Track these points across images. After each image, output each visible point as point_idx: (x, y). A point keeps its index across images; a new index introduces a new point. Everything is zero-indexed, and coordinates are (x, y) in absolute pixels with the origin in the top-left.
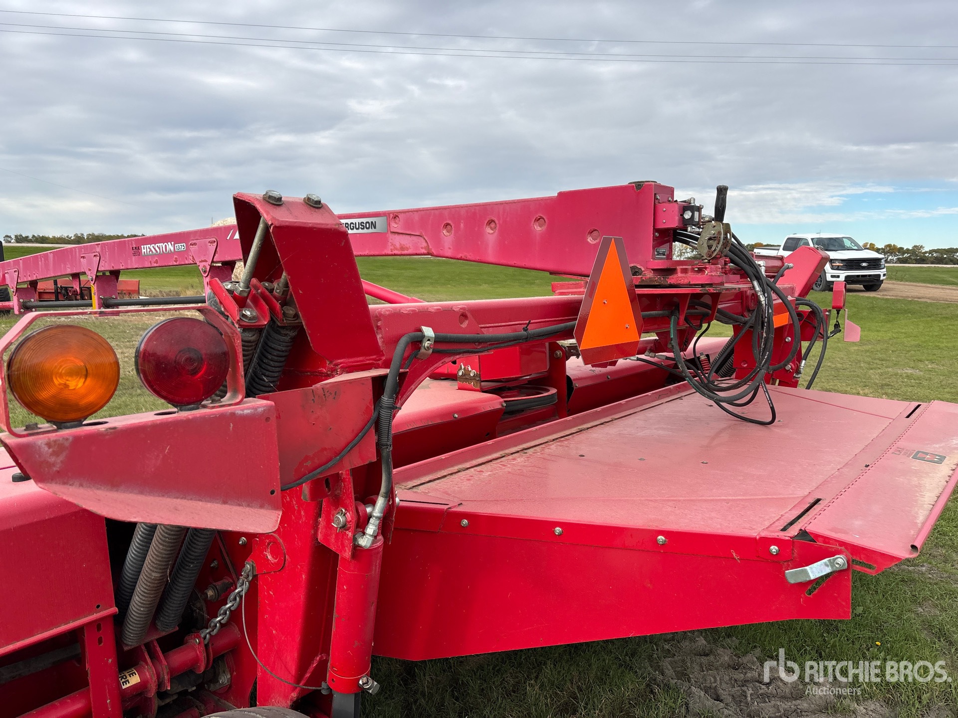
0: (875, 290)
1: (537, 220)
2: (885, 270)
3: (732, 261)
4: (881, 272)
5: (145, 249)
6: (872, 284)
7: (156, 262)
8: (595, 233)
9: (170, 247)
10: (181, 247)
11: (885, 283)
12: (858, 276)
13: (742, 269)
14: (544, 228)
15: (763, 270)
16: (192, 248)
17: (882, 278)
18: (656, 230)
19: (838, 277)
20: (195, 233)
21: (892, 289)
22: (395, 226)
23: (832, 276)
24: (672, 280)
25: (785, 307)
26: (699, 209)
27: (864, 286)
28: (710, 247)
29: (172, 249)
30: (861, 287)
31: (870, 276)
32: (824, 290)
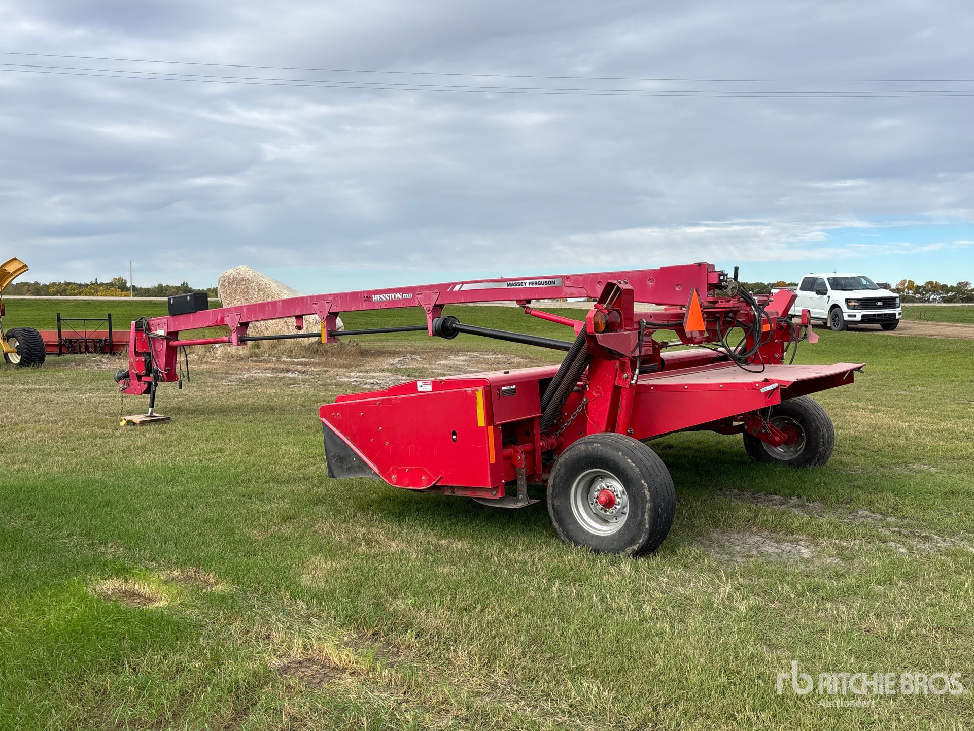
0: (892, 330)
1: (649, 280)
2: (900, 309)
3: (742, 297)
4: (897, 311)
5: (375, 298)
6: (889, 323)
7: (386, 305)
8: (679, 286)
9: (399, 296)
10: (409, 296)
11: (901, 322)
12: (874, 315)
13: (747, 301)
14: (654, 283)
15: (757, 302)
16: (419, 297)
17: (898, 317)
18: (708, 284)
19: (855, 316)
20: (421, 288)
21: (909, 327)
22: (567, 283)
23: (849, 316)
24: (717, 305)
25: (768, 321)
26: (727, 275)
27: (881, 325)
28: (732, 291)
29: (400, 297)
30: (878, 326)
31: (885, 315)
32: (842, 330)
